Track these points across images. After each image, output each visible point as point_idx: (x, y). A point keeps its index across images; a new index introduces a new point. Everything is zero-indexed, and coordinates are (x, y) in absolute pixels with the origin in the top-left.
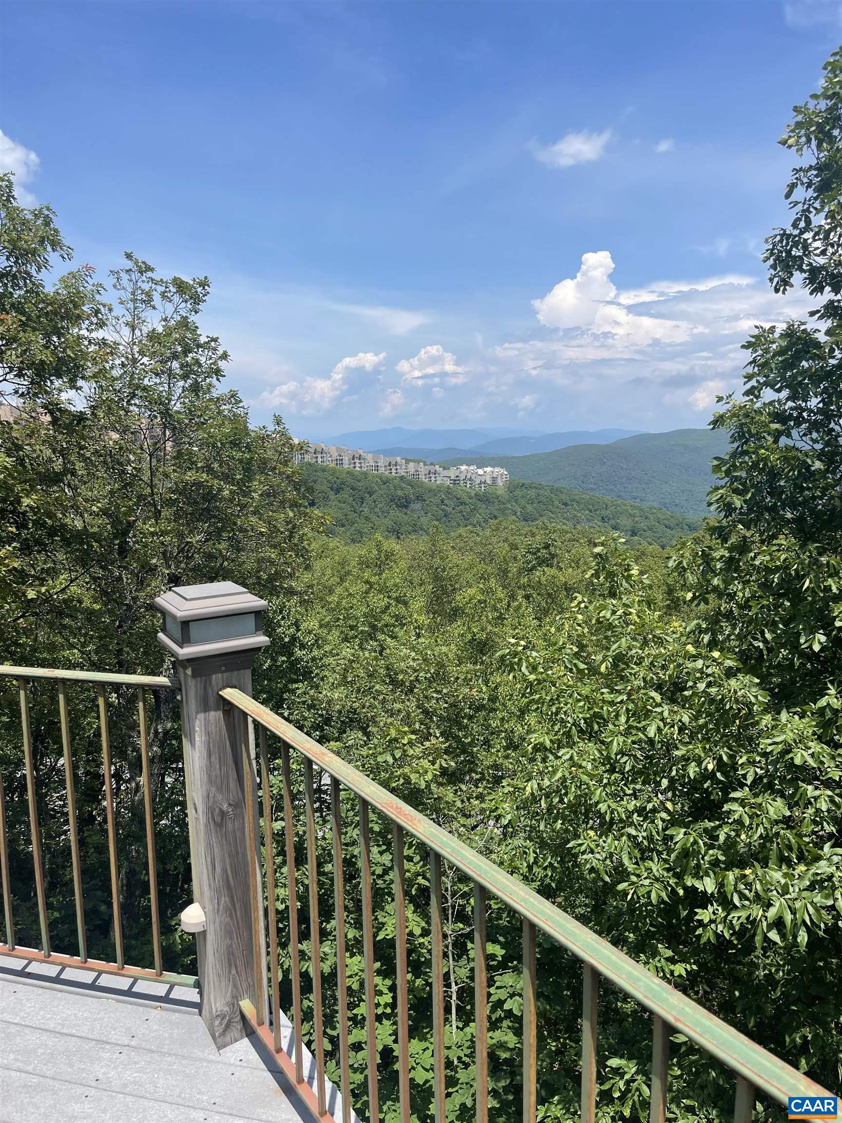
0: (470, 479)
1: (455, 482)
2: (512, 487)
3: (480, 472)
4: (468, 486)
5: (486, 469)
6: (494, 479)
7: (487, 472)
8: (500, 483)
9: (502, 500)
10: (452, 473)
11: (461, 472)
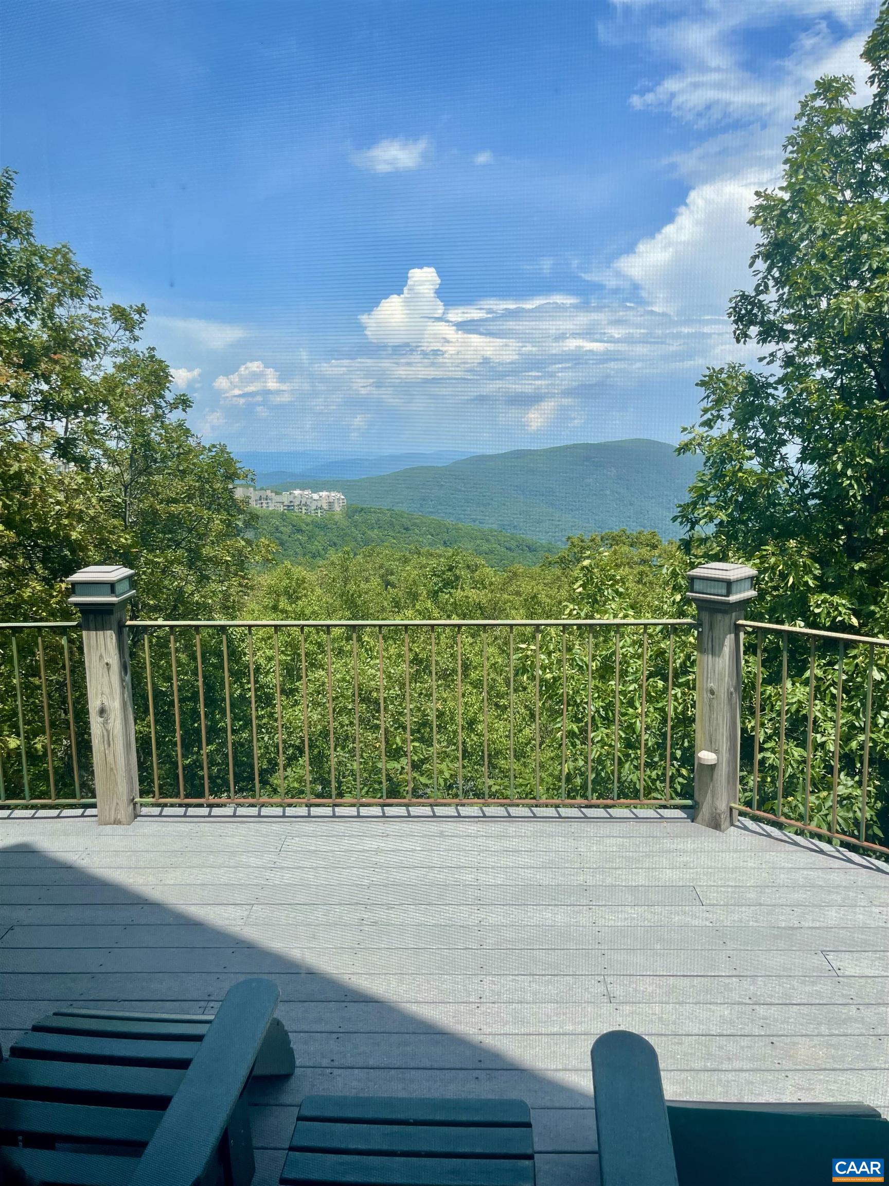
0: (306, 505)
1: (289, 507)
2: (351, 512)
3: (315, 496)
4: (304, 511)
5: (321, 493)
6: (331, 504)
7: (322, 497)
8: (337, 508)
9: (342, 526)
10: (285, 498)
11: (295, 497)
